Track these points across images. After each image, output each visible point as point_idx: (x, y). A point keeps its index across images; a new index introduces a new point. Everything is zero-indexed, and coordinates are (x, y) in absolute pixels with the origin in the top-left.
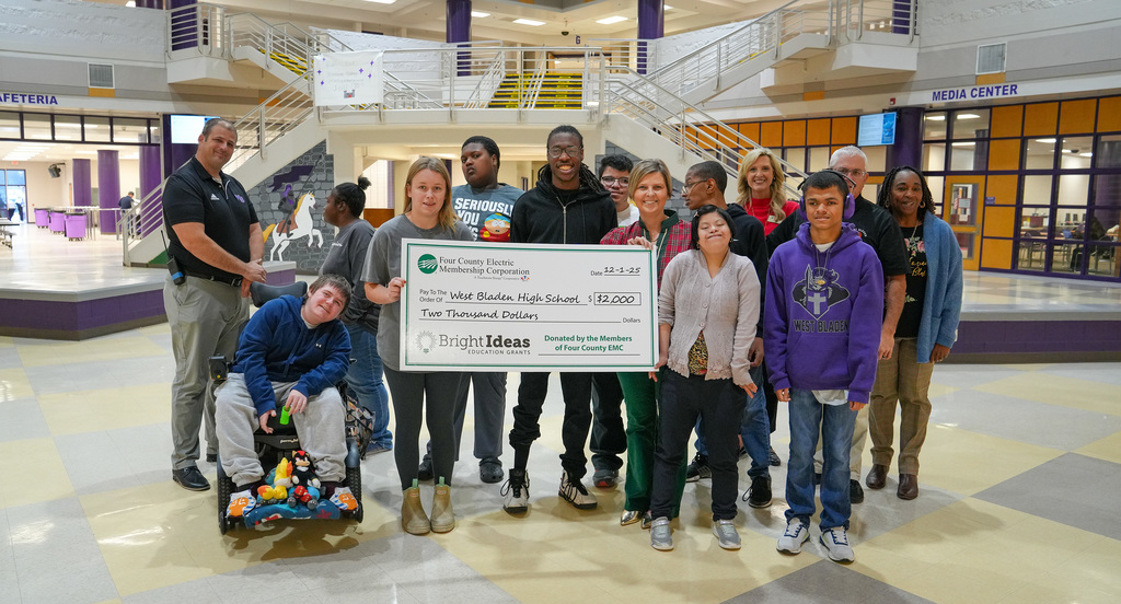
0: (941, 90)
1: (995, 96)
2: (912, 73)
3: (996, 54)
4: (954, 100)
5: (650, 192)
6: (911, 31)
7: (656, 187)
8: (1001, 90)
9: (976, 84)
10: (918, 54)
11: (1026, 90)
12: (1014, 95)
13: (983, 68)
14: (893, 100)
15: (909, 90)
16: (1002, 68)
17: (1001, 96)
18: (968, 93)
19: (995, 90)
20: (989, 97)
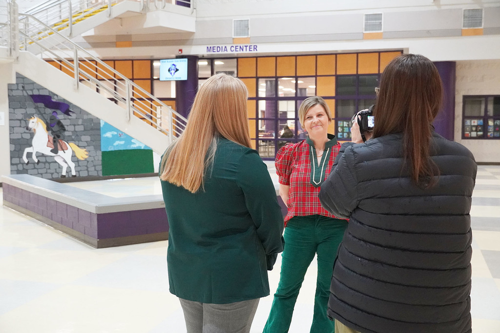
0: (212, 46)
1: (244, 52)
2: (192, 33)
3: (243, 26)
4: (220, 53)
5: (315, 119)
6: (191, 6)
7: (319, 115)
8: (248, 48)
9: (233, 43)
10: (196, 21)
11: (263, 49)
12: (255, 52)
13: (237, 34)
14: (181, 50)
15: (191, 44)
16: (248, 34)
17: (248, 52)
18: (228, 48)
19: (245, 48)
20: (241, 52)
